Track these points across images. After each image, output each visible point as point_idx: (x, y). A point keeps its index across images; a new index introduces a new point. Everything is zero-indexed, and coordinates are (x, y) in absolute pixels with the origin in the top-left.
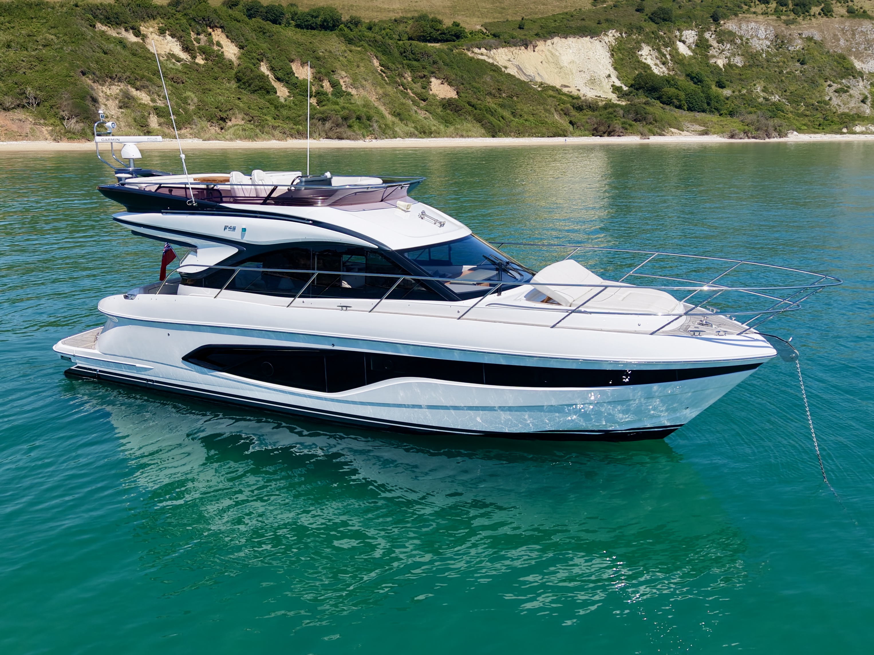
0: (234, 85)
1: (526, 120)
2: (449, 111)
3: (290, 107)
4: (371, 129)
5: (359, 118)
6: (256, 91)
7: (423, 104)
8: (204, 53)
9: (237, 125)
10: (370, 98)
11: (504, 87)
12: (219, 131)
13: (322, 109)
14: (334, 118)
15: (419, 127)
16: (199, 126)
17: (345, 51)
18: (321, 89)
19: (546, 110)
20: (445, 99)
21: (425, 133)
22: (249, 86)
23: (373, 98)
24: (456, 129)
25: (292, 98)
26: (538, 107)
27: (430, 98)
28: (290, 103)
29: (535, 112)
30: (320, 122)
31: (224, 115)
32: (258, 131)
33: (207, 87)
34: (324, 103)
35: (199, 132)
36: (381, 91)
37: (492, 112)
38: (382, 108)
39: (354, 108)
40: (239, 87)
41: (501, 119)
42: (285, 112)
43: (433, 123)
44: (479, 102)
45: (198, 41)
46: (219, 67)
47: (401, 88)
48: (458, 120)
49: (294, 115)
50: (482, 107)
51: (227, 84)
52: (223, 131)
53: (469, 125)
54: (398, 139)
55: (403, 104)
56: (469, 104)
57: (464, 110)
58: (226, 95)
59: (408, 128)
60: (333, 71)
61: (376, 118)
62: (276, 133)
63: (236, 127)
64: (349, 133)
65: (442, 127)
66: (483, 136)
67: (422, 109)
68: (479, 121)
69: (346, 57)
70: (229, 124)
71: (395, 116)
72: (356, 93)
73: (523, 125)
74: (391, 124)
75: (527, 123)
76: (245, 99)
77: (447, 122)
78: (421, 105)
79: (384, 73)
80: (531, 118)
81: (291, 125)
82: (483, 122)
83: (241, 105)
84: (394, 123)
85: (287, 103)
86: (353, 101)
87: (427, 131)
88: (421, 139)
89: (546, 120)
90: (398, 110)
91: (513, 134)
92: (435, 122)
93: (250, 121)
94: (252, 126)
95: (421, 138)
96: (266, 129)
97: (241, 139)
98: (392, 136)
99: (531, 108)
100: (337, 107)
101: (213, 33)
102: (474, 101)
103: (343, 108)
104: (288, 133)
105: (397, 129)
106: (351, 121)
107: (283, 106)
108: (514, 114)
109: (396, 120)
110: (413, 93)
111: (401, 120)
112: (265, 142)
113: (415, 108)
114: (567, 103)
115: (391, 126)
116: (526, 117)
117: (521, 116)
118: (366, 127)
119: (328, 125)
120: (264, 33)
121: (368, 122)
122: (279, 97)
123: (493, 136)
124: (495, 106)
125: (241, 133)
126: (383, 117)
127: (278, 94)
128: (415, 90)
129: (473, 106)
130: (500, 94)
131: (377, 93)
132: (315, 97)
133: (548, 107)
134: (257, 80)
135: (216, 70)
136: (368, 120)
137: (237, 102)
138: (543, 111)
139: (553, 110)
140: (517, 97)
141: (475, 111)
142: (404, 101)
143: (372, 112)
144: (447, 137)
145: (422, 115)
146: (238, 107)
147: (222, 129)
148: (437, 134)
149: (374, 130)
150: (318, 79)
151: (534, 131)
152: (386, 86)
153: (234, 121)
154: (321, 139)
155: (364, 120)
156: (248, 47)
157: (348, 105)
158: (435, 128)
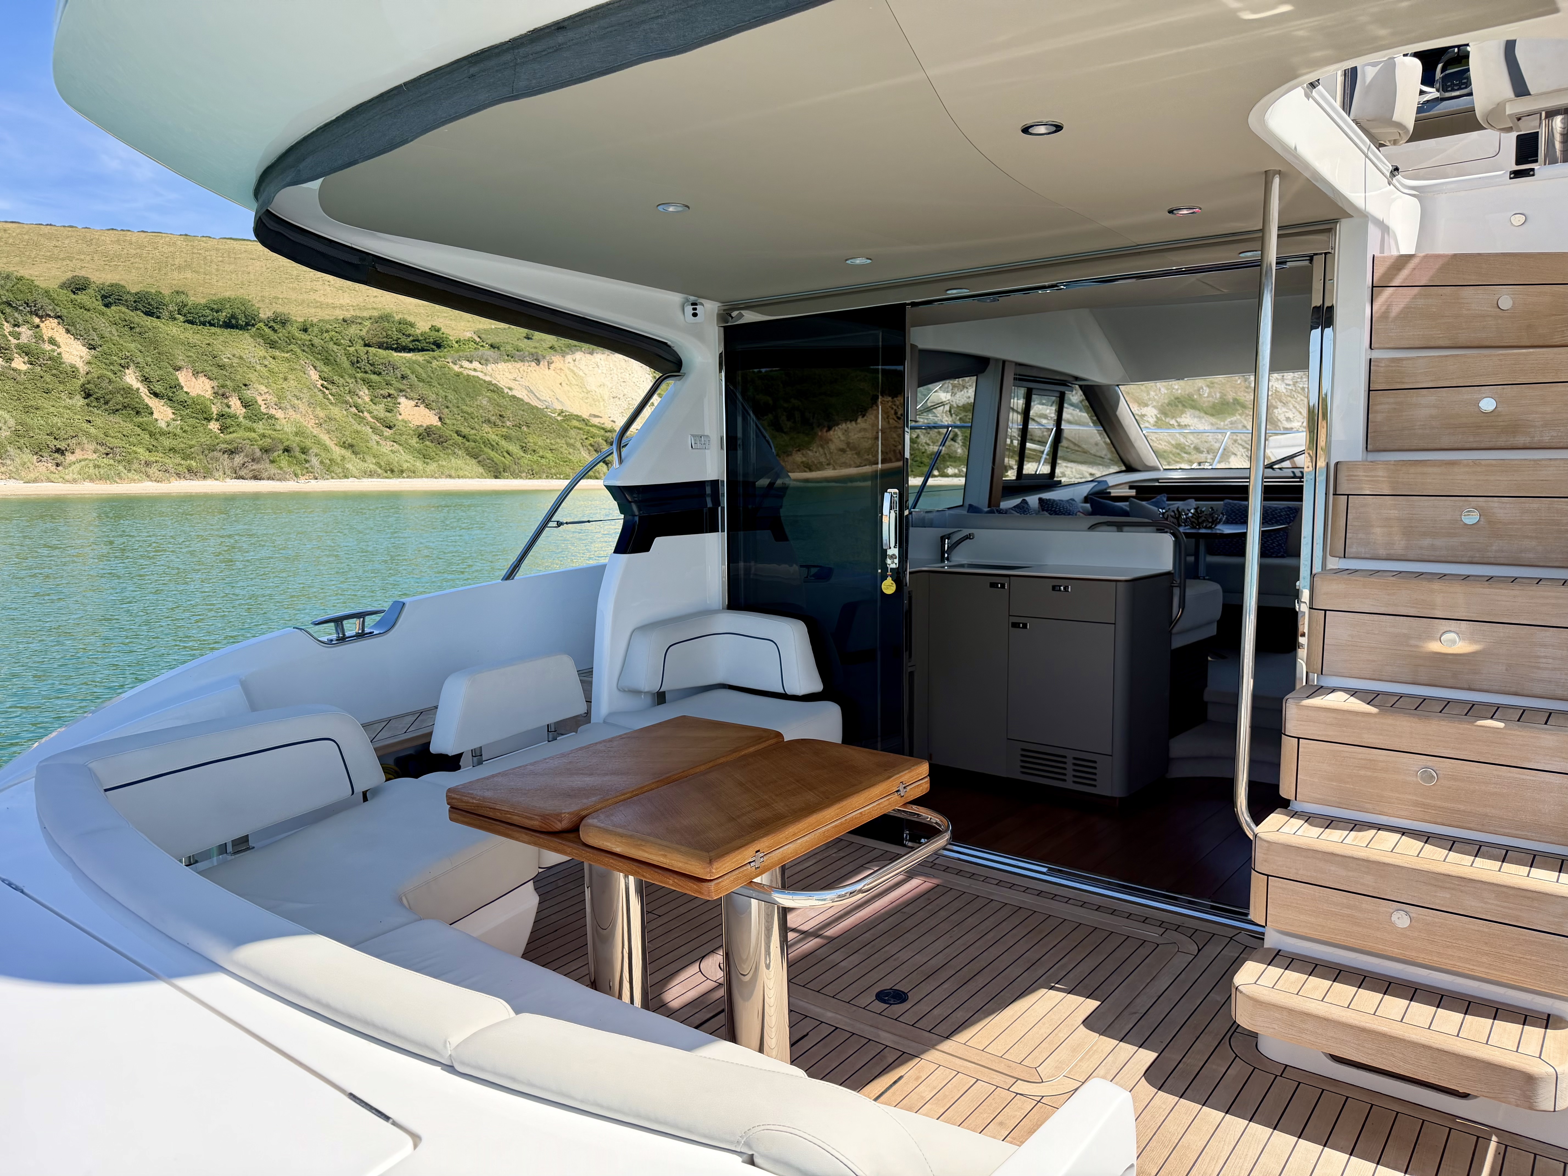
0: (79, 401)
1: (542, 457)
2: (428, 443)
3: (175, 435)
4: (307, 465)
5: (287, 450)
6: (117, 410)
7: (387, 432)
8: (27, 354)
9: (86, 459)
10: (305, 423)
11: (508, 413)
12: (53, 468)
13: (228, 437)
14: (248, 449)
15: (383, 464)
16: (18, 461)
17: (265, 358)
18: (227, 409)
19: (568, 444)
20: (421, 426)
21: (392, 471)
22: (106, 403)
23: (310, 424)
24: (440, 466)
25: (179, 422)
26: (558, 440)
27: (400, 425)
28: (176, 429)
29: (554, 447)
30: (226, 456)
31: (62, 445)
32: (121, 468)
33: (32, 403)
34: (231, 430)
35: (17, 469)
36: (322, 414)
37: (492, 446)
38: (325, 438)
39: (280, 436)
40: (88, 405)
41: (505, 454)
42: (167, 442)
43: (404, 458)
44: (473, 432)
45: (17, 336)
46: (53, 375)
47: (354, 410)
48: (442, 455)
49: (183, 445)
50: (478, 438)
51: (68, 400)
52: (60, 468)
53: (459, 462)
54: (351, 479)
55: (358, 432)
56: (458, 433)
57: (451, 442)
58: (66, 416)
59: (366, 465)
60: (245, 385)
61: (315, 450)
62: (153, 470)
63: (83, 463)
64: (273, 470)
65: (419, 464)
66: (481, 476)
67: (386, 438)
68: (475, 456)
69: (266, 366)
70: (70, 458)
71: (345, 448)
72: (283, 416)
73: (537, 462)
74: (339, 459)
75: (543, 461)
76: (99, 422)
77: (426, 457)
78: (385, 433)
79: (327, 389)
80: (549, 455)
81: (178, 460)
82: (480, 459)
83: (92, 430)
84: (343, 458)
85: (170, 429)
86: (278, 428)
87: (396, 470)
88: (387, 480)
89: (570, 457)
90: (350, 440)
91: (524, 475)
92: (408, 457)
93: (107, 454)
94: (112, 462)
95: (386, 478)
96: (135, 466)
97: (92, 480)
98: (341, 475)
99: (548, 441)
100: (253, 435)
101: (42, 325)
102: (465, 431)
103: (264, 436)
104: (172, 471)
105: (349, 466)
106: (276, 454)
107: (163, 433)
108: (524, 449)
109: (348, 454)
110: (373, 417)
111: (355, 453)
112: (133, 484)
113: (377, 438)
114: (598, 436)
115: (339, 461)
116: (541, 453)
117: (534, 451)
118: (299, 463)
119: (238, 459)
120: (131, 328)
121: (304, 456)
122: (156, 420)
123: (496, 477)
124: (497, 438)
125: (92, 471)
126: (326, 449)
127: (155, 416)
128: (375, 413)
129: (464, 437)
130: (503, 422)
131: (317, 417)
132: (217, 420)
133: (572, 441)
134: (119, 395)
135: (48, 380)
136: (303, 453)
137: (85, 425)
138: (565, 446)
139: (578, 445)
140: (528, 427)
141: (467, 443)
142: (359, 428)
143: (308, 443)
144: (427, 477)
145: (386, 447)
146: (87, 434)
147: (58, 465)
148: (413, 473)
149: (312, 467)
150: (221, 395)
151: (553, 471)
152: (331, 407)
153: (79, 455)
154: (228, 480)
155: (297, 454)
156: (105, 347)
157: (270, 432)
158: (408, 464)
